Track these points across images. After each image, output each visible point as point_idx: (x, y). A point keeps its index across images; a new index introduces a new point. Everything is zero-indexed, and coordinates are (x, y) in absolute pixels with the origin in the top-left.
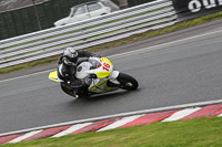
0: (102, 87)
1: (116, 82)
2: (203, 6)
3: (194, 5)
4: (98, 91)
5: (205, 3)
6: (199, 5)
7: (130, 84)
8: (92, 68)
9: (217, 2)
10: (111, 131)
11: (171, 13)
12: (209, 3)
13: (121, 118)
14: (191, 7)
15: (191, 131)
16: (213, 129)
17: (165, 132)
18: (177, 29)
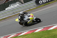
0: (31, 22)
1: (35, 20)
2: (43, 2)
3: (41, 2)
4: (30, 23)
5: (43, 1)
6: (42, 2)
7: (39, 20)
8: (28, 17)
9: (46, 1)
10: (21, 36)
12: (44, 1)
14: (40, 2)
15: (41, 34)
16: (46, 33)
17: (35, 35)
18: (37, 8)
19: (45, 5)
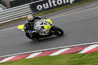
11: (29, 11)
13: (7, 57)
15: (38, 63)
16: (47, 61)
19: (46, 13)
